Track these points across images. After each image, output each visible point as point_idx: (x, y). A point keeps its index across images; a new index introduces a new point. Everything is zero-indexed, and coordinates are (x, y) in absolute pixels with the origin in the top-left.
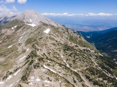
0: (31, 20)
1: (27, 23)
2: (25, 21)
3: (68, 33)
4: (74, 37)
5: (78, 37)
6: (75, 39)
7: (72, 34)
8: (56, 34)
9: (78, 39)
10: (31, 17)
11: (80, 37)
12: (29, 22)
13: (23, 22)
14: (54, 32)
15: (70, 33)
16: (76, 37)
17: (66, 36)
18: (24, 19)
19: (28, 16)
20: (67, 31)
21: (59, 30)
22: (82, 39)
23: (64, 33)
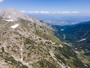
0: (9, 17)
1: (6, 19)
2: (4, 17)
3: (35, 28)
4: (39, 31)
5: (43, 31)
6: (41, 33)
7: (38, 29)
8: (24, 28)
9: (42, 33)
10: (10, 14)
11: (45, 31)
12: (7, 18)
13: (2, 18)
14: (22, 26)
15: (37, 27)
16: (41, 31)
17: (33, 30)
18: (3, 15)
19: (7, 13)
20: (34, 26)
21: (27, 25)
22: (46, 33)
23: (32, 27)
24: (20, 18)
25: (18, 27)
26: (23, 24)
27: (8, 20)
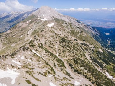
0: (44, 16)
1: (41, 18)
2: (39, 16)
3: (71, 27)
4: (75, 32)
5: (80, 32)
6: (77, 33)
7: (74, 29)
8: (59, 28)
9: (79, 34)
10: (44, 13)
12: (42, 17)
13: (37, 17)
14: (57, 26)
15: (72, 27)
16: (77, 32)
17: (68, 30)
18: (38, 14)
19: (42, 12)
20: (70, 26)
21: (62, 24)
22: (83, 34)
23: (67, 27)
24: (54, 17)
25: (53, 26)
26: (58, 23)
27: (42, 19)
